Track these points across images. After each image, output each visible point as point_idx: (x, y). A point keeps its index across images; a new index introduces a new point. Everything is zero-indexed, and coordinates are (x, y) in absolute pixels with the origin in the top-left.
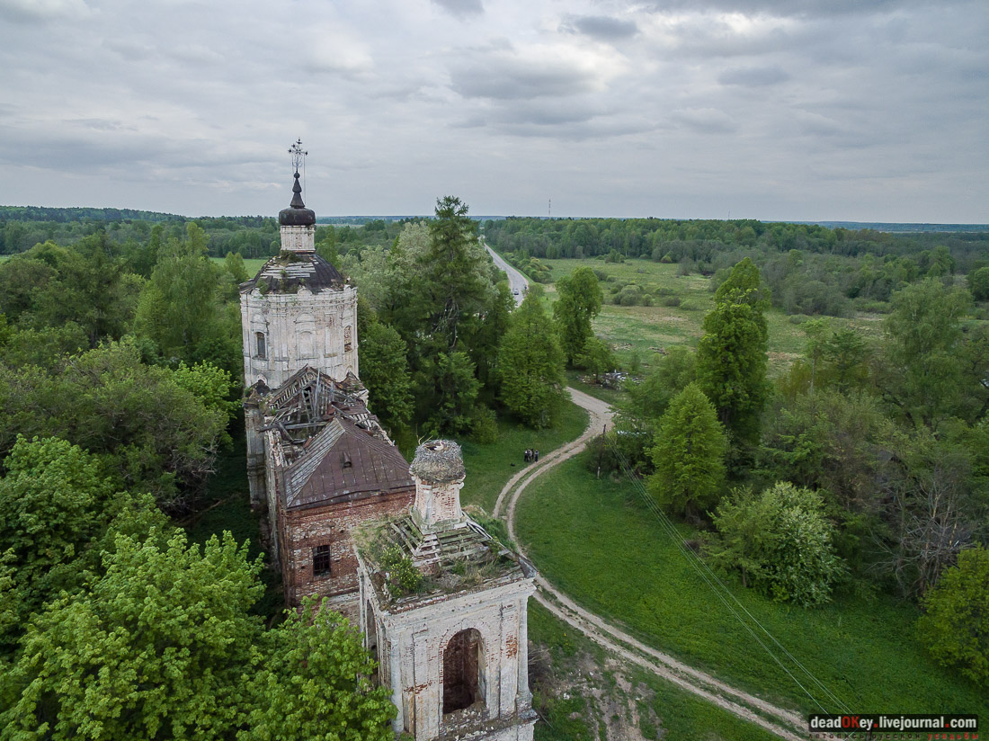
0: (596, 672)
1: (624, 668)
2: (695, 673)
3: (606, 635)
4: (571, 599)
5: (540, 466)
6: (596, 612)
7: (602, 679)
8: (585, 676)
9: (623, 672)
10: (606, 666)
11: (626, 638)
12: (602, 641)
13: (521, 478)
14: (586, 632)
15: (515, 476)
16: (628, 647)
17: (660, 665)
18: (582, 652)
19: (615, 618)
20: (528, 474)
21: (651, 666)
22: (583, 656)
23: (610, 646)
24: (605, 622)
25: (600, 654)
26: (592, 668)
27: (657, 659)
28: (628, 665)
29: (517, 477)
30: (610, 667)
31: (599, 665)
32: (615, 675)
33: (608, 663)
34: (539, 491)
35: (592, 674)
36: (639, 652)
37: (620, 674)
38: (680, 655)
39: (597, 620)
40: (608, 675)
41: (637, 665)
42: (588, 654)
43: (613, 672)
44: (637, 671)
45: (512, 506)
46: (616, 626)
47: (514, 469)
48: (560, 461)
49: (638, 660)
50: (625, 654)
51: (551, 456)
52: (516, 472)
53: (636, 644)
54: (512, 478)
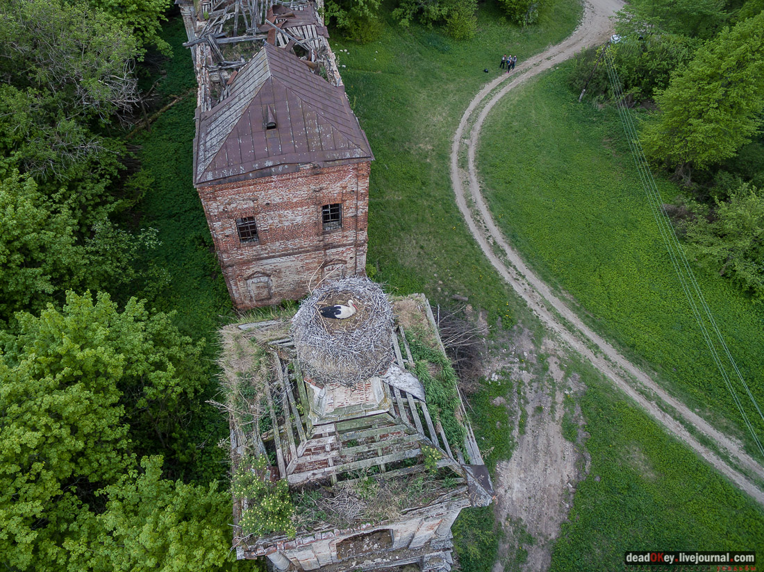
0: (531, 352)
1: (561, 353)
2: (635, 371)
3: (550, 309)
4: (521, 258)
5: (516, 75)
6: (545, 278)
7: (535, 362)
8: (519, 356)
9: (559, 358)
10: (543, 347)
11: (571, 317)
12: (545, 317)
13: (493, 90)
14: (530, 303)
15: (487, 86)
16: (570, 328)
17: (598, 355)
18: (521, 326)
19: (564, 289)
20: (502, 84)
21: (589, 354)
22: (521, 332)
23: (552, 324)
24: (552, 292)
25: (539, 332)
26: (527, 346)
27: (597, 347)
28: (566, 350)
29: (488, 88)
30: (547, 349)
31: (535, 345)
32: (549, 360)
33: (545, 344)
34: (510, 110)
35: (525, 354)
36: (580, 336)
37: (555, 359)
38: (624, 346)
39: (543, 288)
40: (542, 358)
41: (575, 352)
42: (526, 331)
43: (548, 356)
44: (573, 358)
45: (478, 126)
46: (563, 299)
47: (486, 75)
48: (539, 70)
49: (577, 346)
50: (566, 336)
51: (530, 62)
52: (488, 81)
53: (580, 325)
54: (483, 88)
